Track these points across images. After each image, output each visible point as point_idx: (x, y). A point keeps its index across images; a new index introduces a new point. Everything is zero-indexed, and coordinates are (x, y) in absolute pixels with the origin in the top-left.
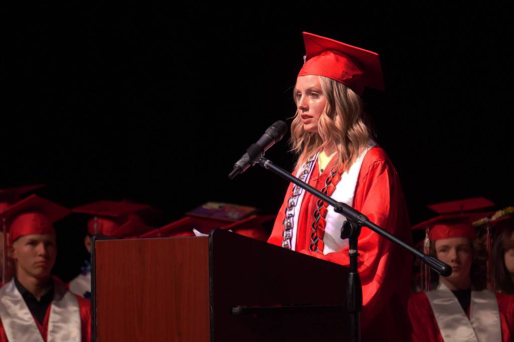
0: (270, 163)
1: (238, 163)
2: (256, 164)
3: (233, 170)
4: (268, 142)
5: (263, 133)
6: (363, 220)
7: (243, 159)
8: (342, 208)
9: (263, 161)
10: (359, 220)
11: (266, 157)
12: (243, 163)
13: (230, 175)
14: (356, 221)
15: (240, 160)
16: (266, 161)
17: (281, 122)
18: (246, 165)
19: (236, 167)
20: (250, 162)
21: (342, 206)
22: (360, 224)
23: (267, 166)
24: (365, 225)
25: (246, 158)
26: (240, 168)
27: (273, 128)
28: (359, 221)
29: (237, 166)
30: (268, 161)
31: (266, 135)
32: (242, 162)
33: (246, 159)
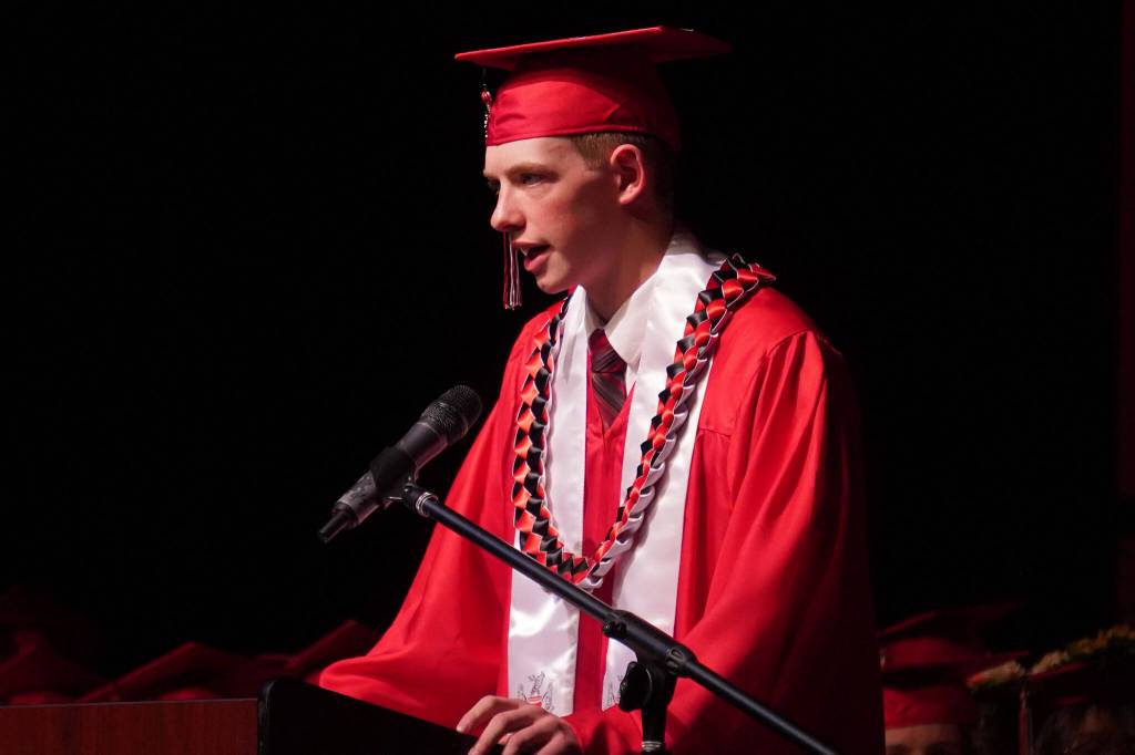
0: (431, 500)
1: (345, 500)
2: (395, 502)
3: (330, 518)
4: (429, 441)
5: (416, 418)
6: (682, 659)
7: (359, 489)
8: (624, 626)
9: (413, 494)
10: (670, 659)
11: (423, 485)
12: (358, 500)
13: (322, 531)
14: (661, 661)
15: (351, 492)
16: (422, 494)
17: (464, 388)
18: (365, 504)
19: (338, 511)
20: (377, 497)
21: (623, 621)
22: (673, 669)
23: (425, 508)
24: (686, 673)
25: (366, 484)
26: (350, 514)
27: (442, 404)
28: (671, 663)
29: (341, 507)
30: (427, 494)
31: (424, 425)
32: (354, 497)
33: (366, 487)
